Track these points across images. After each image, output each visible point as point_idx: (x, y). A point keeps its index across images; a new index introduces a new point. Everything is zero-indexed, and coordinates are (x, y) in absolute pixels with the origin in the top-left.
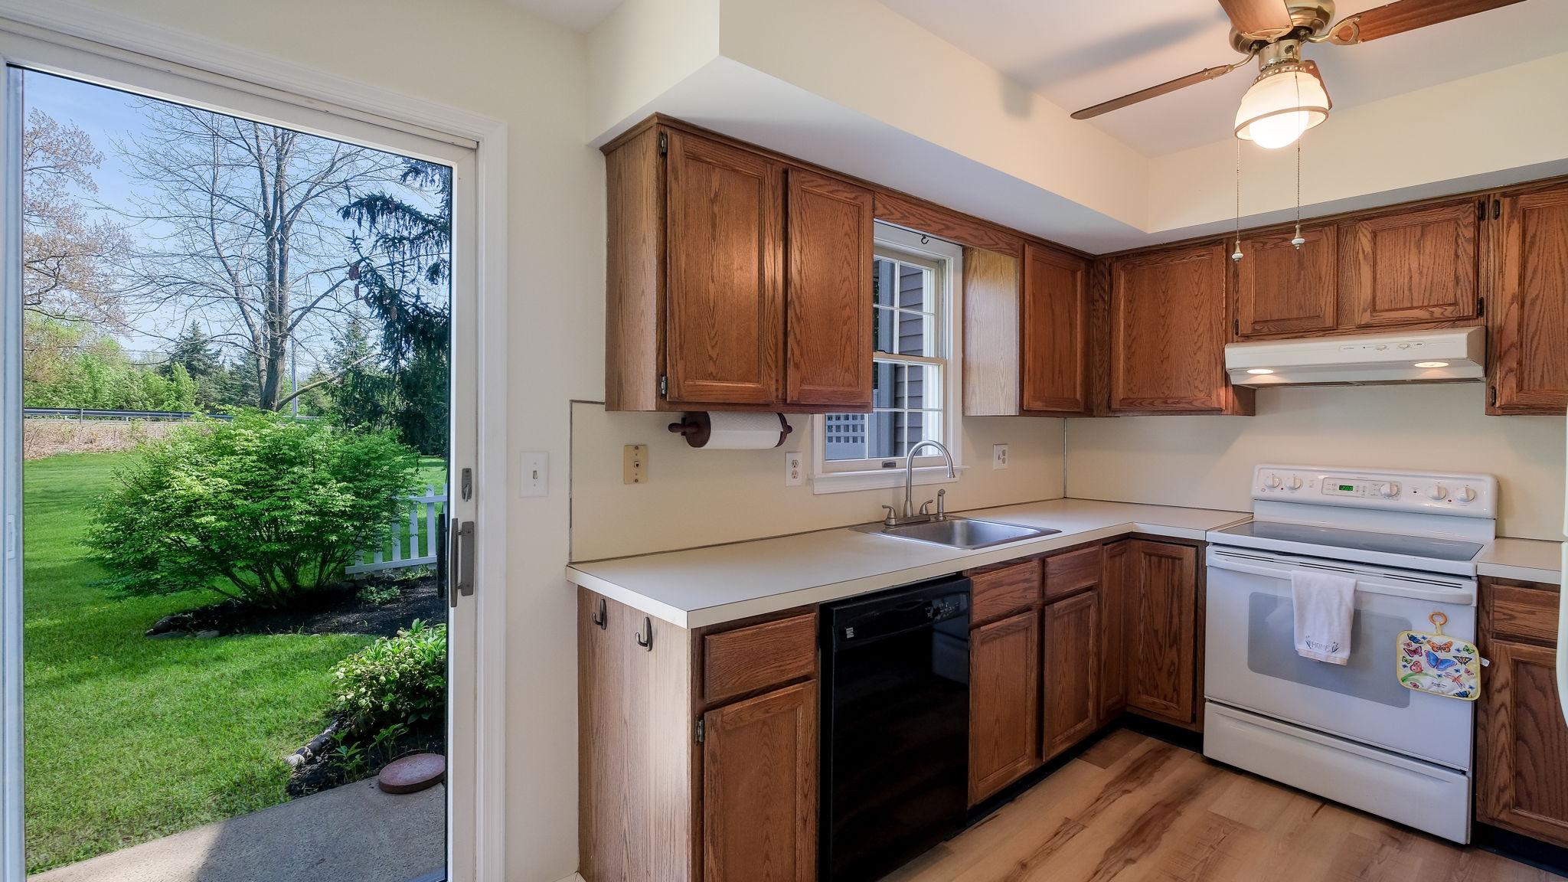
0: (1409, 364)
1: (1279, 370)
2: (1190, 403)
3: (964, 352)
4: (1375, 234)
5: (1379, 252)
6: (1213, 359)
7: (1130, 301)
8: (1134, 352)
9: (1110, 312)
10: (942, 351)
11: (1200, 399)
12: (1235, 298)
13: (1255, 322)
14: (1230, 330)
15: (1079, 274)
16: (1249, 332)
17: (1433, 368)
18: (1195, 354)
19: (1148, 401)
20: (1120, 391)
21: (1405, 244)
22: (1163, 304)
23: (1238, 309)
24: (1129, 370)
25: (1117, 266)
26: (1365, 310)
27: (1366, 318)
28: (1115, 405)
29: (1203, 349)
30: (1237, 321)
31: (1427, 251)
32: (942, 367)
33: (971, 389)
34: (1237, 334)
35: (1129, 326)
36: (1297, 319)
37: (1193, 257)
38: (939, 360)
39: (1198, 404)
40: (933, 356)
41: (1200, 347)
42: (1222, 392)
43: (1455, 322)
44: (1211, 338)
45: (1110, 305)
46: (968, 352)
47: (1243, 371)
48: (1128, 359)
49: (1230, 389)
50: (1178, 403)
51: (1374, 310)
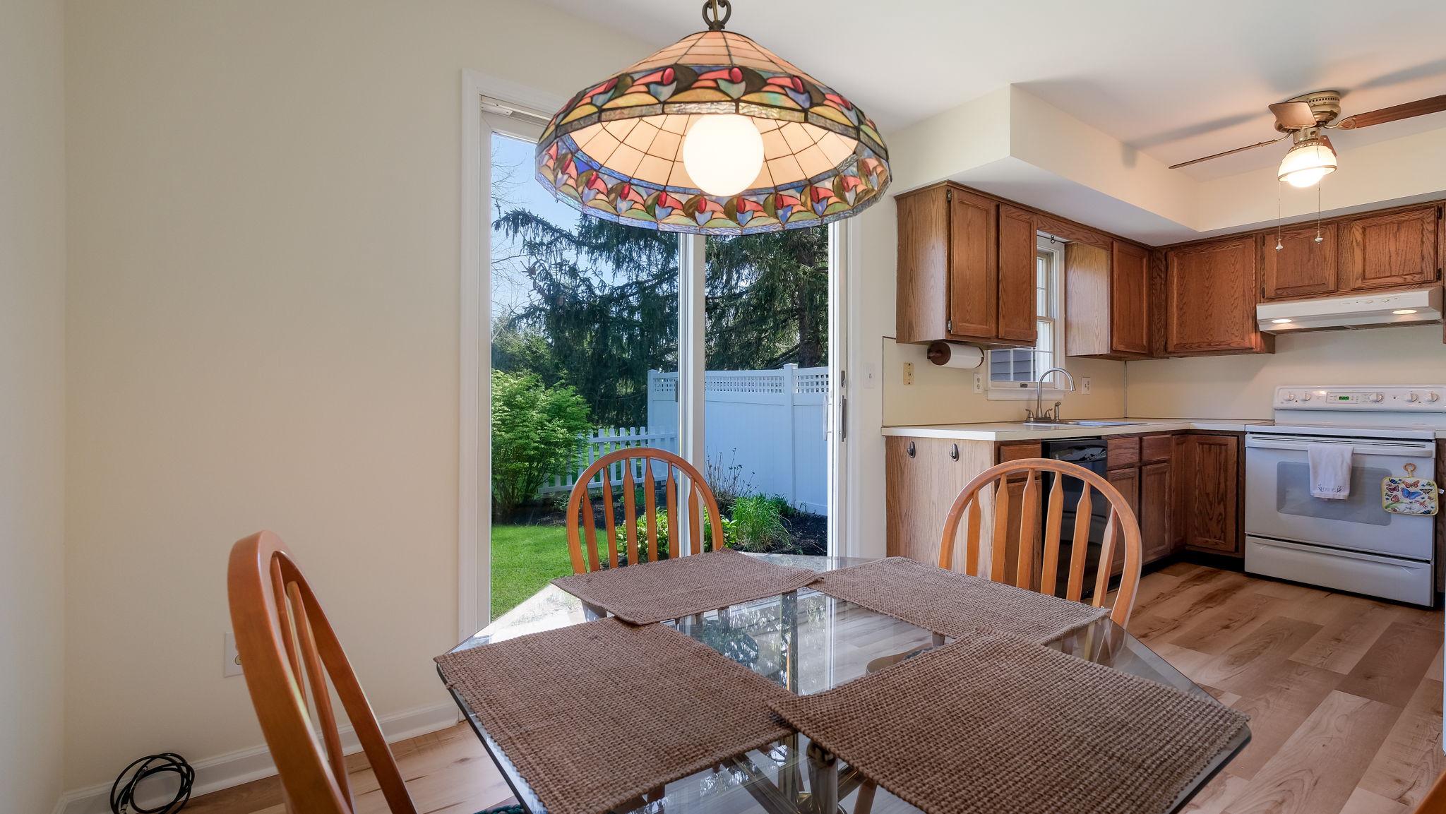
0: (1389, 312)
1: (1296, 319)
2: (1229, 345)
3: (1065, 314)
4: (1364, 229)
5: (1367, 241)
6: (1246, 315)
7: (1181, 278)
8: (1185, 313)
9: (1166, 284)
10: (1051, 314)
11: (1236, 342)
12: (1262, 273)
13: (1277, 289)
14: (1258, 295)
15: (1145, 260)
16: (1273, 295)
17: (1406, 314)
18: (1232, 312)
19: (1197, 345)
20: (1174, 339)
21: (1386, 234)
22: (1207, 279)
23: (1264, 281)
24: (1180, 325)
25: (1171, 255)
26: (1357, 279)
27: (1359, 284)
28: (1170, 348)
29: (1238, 307)
30: (1264, 289)
31: (1402, 239)
32: (1052, 324)
33: (1072, 337)
34: (1264, 297)
35: (1180, 295)
36: (1308, 286)
37: (1230, 247)
38: (1048, 319)
39: (1234, 345)
40: (1044, 316)
41: (1236, 307)
42: (1253, 336)
43: (1421, 285)
44: (1244, 300)
45: (1166, 281)
46: (1069, 314)
47: (1268, 321)
48: (1180, 317)
49: (1259, 334)
50: (1220, 345)
51: (1364, 278)
